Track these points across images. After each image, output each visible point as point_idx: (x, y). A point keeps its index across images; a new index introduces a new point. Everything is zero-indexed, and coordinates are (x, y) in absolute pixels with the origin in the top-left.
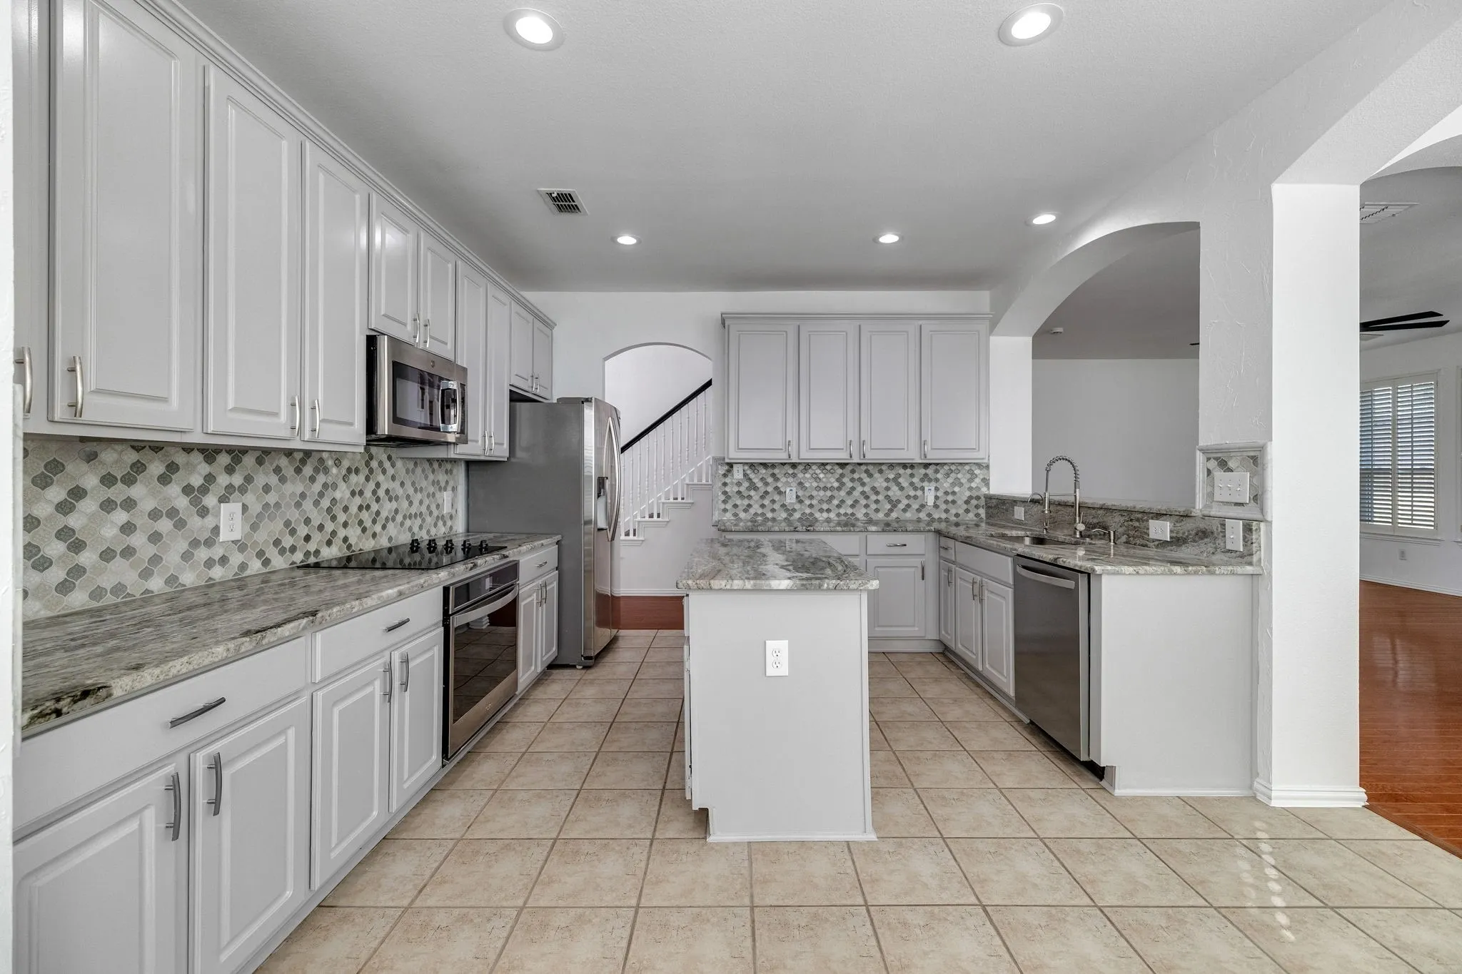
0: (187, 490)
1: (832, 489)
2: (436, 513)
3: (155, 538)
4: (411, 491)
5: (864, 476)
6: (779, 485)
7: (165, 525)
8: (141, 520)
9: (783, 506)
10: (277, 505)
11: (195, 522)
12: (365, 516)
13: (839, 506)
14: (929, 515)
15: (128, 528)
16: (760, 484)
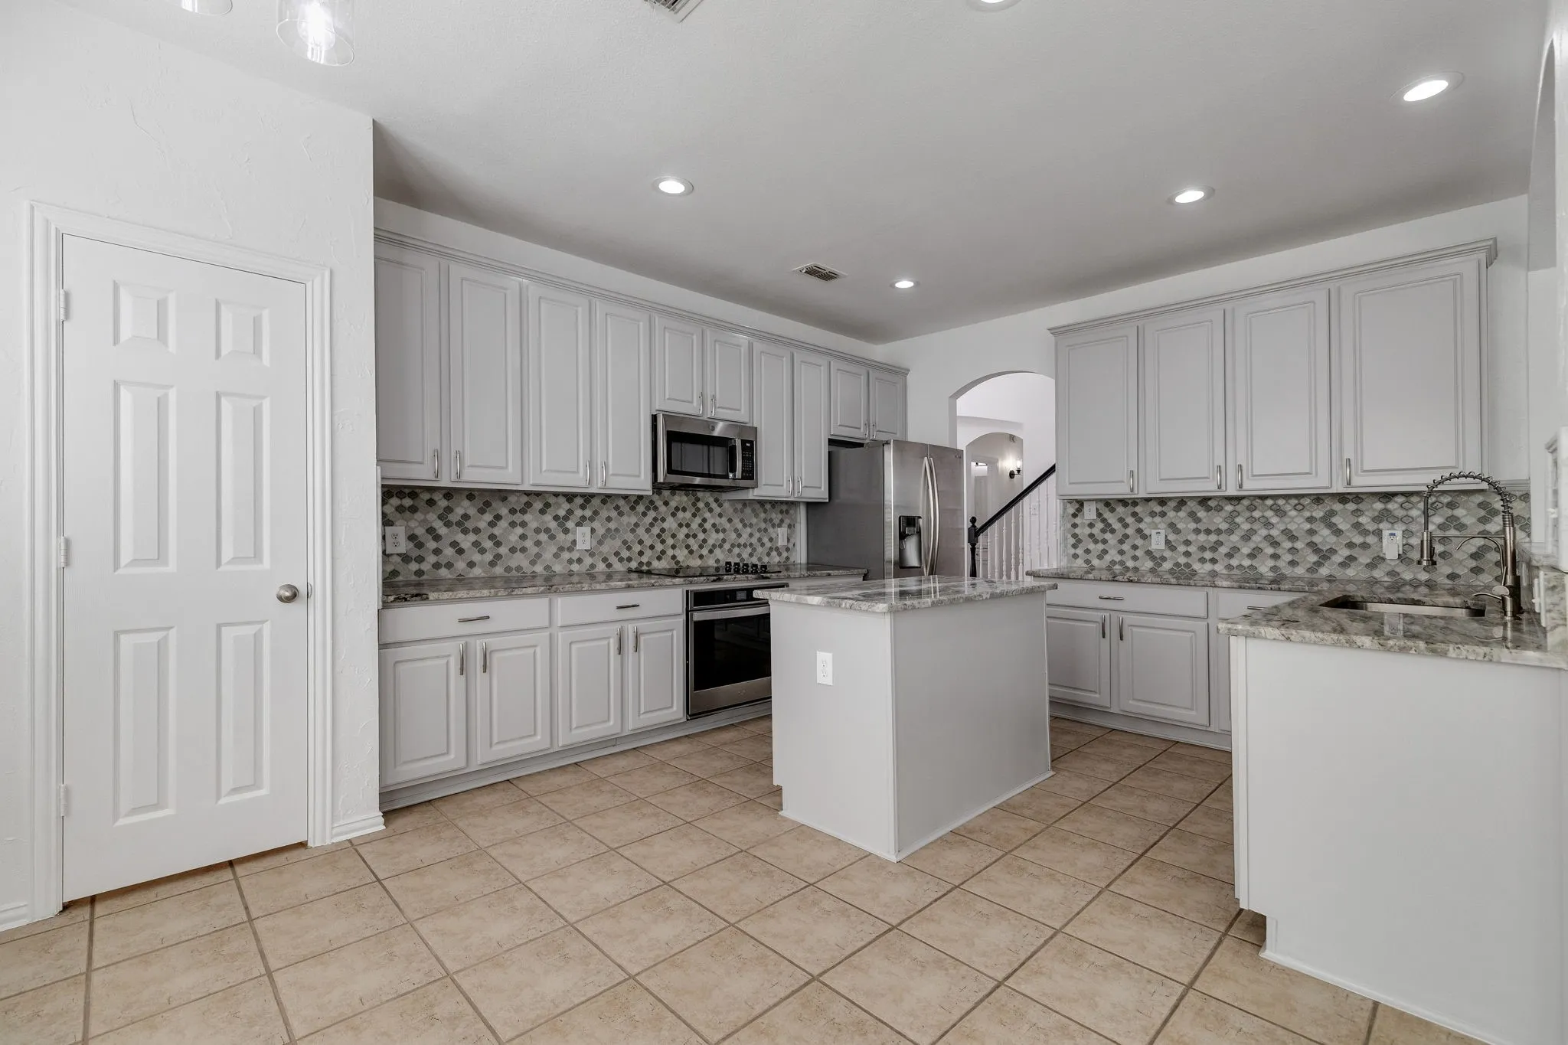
0: (556, 518)
2: (768, 545)
3: (538, 543)
4: (740, 526)
6: (1142, 526)
7: (543, 537)
8: (530, 534)
9: (1149, 553)
10: (617, 530)
11: (561, 537)
12: (691, 541)
15: (523, 537)
16: (1117, 526)
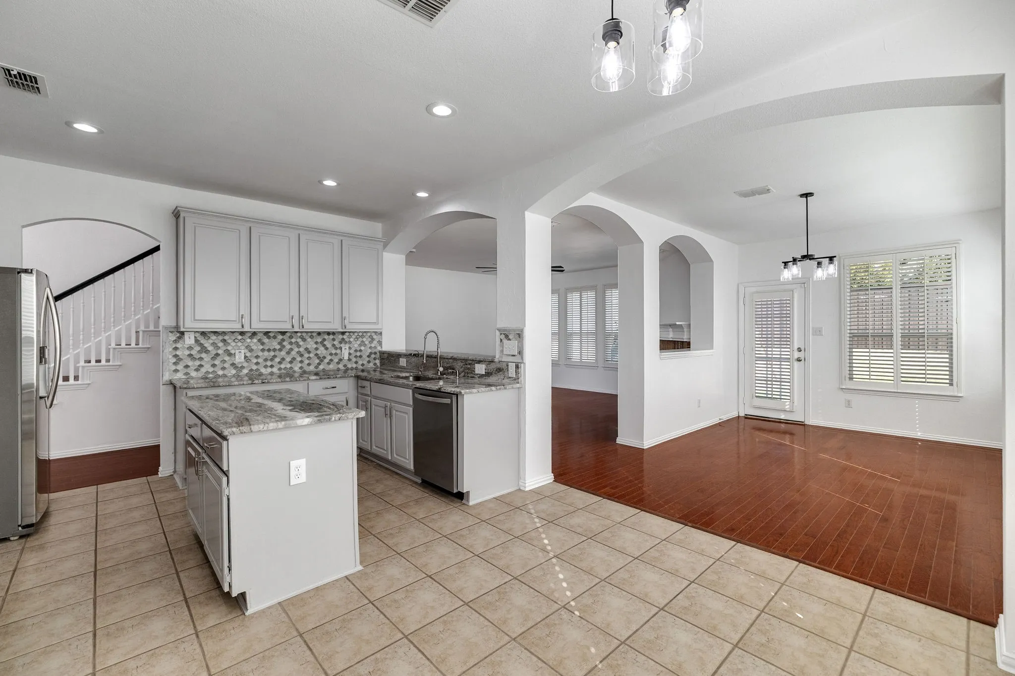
1: (274, 350)
5: (299, 340)
6: (229, 348)
9: (233, 364)
13: (280, 363)
14: (345, 366)
16: (210, 348)
